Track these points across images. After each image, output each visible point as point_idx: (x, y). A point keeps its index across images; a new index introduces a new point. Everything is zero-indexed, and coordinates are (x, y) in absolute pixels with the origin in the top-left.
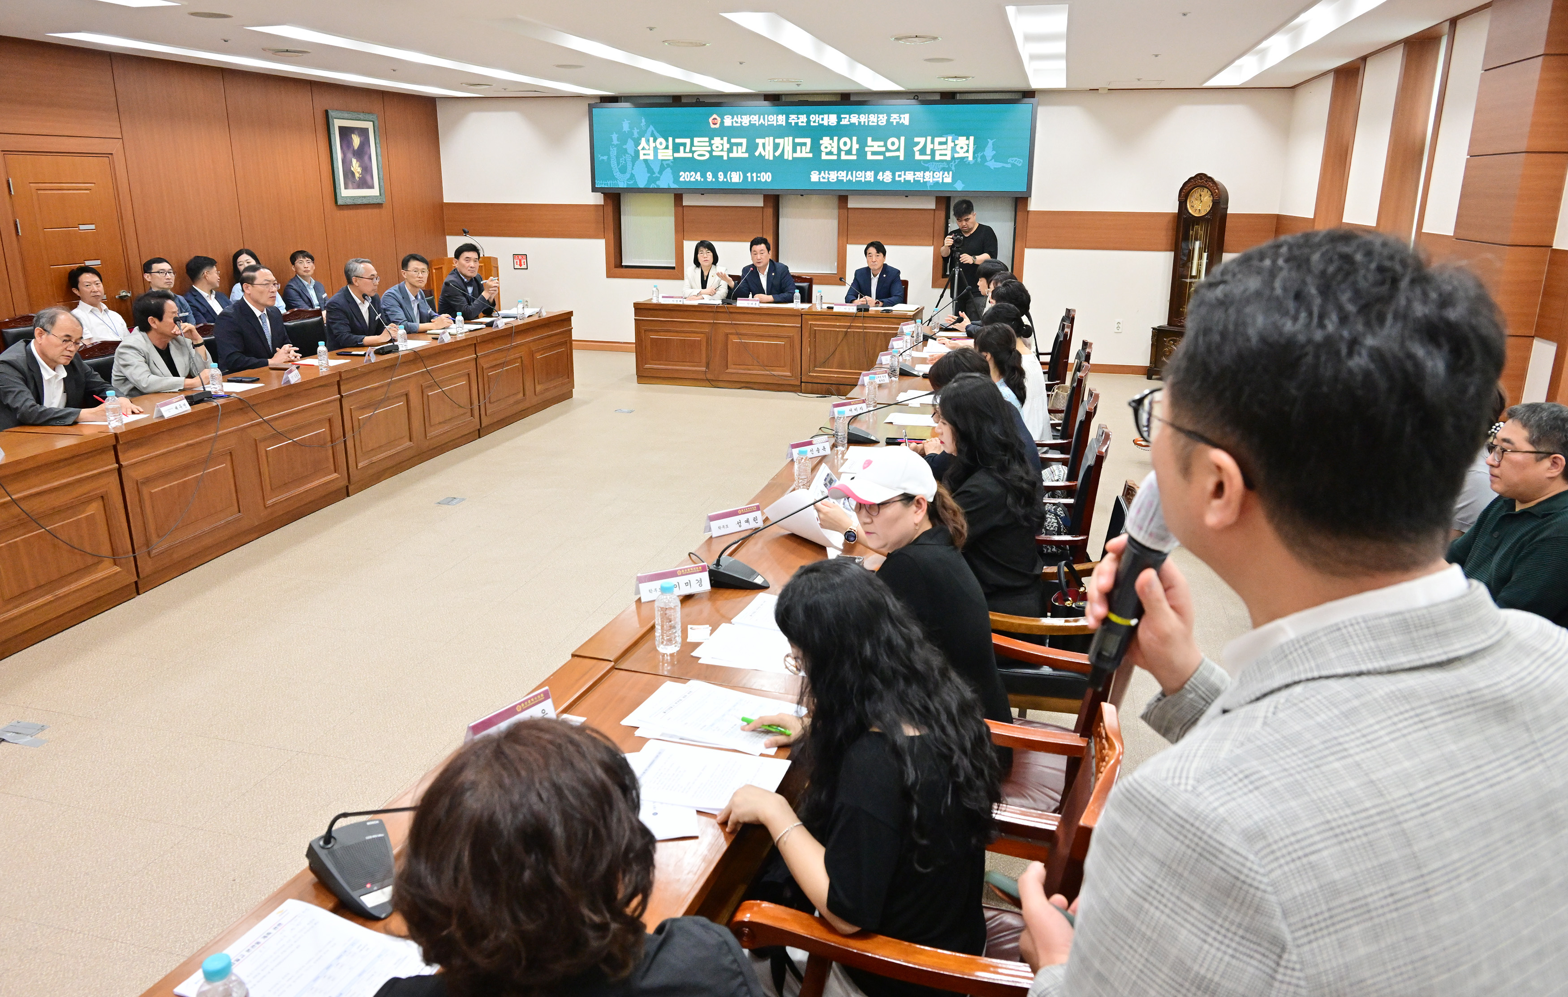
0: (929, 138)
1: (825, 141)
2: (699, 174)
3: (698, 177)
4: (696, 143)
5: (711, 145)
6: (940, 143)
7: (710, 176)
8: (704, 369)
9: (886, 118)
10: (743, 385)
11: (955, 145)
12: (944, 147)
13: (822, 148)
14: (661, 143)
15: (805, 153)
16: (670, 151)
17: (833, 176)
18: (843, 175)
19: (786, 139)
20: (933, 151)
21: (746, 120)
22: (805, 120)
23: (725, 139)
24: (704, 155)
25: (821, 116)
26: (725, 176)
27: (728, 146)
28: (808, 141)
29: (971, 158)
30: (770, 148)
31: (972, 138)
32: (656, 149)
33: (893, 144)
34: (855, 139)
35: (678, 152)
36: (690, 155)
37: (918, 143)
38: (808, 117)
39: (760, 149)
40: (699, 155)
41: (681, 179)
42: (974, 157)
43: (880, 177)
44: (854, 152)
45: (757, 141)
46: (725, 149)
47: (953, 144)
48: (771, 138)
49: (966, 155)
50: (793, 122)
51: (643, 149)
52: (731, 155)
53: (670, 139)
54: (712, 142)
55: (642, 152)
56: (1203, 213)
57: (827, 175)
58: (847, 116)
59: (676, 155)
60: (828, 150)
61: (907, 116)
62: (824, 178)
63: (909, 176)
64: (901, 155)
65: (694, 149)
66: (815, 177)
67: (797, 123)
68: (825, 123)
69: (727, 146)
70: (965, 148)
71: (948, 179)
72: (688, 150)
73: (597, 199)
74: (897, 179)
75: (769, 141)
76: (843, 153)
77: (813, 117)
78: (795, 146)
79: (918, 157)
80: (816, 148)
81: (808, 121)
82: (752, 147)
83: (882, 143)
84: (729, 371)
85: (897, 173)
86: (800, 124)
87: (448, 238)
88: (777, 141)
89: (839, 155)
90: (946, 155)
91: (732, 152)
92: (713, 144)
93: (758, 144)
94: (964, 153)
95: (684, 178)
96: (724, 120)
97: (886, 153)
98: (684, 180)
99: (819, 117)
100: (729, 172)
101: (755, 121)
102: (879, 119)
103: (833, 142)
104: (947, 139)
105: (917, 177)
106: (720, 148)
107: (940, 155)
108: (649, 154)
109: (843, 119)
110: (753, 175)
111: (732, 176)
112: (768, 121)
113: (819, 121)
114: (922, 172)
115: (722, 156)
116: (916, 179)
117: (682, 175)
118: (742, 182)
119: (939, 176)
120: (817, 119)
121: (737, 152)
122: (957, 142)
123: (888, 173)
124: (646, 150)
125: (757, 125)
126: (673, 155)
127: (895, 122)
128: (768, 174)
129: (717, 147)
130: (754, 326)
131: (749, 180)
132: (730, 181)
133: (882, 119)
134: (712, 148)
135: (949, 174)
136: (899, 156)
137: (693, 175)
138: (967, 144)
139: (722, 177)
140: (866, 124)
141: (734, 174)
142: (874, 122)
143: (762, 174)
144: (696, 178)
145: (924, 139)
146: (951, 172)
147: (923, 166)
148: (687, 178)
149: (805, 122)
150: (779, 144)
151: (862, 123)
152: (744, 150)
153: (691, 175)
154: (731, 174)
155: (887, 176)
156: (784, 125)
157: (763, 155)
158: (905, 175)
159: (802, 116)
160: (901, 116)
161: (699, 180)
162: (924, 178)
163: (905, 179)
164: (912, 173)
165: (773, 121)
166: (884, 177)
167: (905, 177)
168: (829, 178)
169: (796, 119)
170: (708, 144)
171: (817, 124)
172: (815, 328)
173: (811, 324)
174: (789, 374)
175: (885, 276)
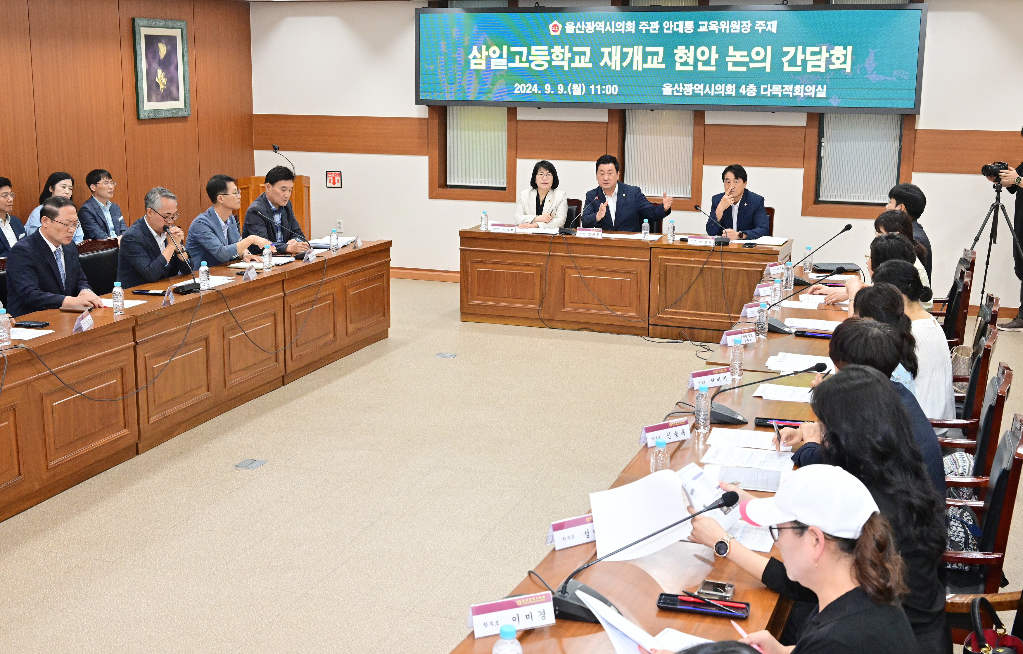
0: (800, 48)
1: (680, 51)
2: (536, 85)
3: (535, 88)
4: (533, 52)
5: (550, 54)
6: (813, 54)
7: (548, 88)
8: (537, 307)
9: (750, 25)
10: (581, 326)
11: (831, 55)
12: (818, 57)
13: (677, 58)
14: (494, 52)
15: (656, 63)
16: (504, 61)
17: (688, 89)
18: (699, 88)
19: (636, 47)
20: (804, 62)
21: (590, 27)
22: (658, 27)
23: (567, 47)
24: (542, 65)
25: (675, 23)
26: (566, 89)
28: (661, 50)
29: (848, 70)
30: (617, 58)
31: (850, 48)
32: (488, 58)
33: (758, 54)
34: (714, 48)
36: (527, 65)
37: (787, 53)
38: (661, 24)
39: (606, 58)
40: (537, 65)
41: (516, 91)
42: (852, 68)
43: (743, 91)
44: (713, 62)
45: (603, 49)
47: (827, 55)
48: (619, 47)
49: (843, 66)
50: (644, 29)
51: (475, 58)
52: (573, 65)
53: (505, 48)
54: (552, 51)
55: (473, 62)
57: (681, 88)
58: (706, 23)
59: (511, 65)
60: (683, 60)
61: (774, 23)
62: (678, 91)
63: (777, 90)
64: (768, 66)
65: (531, 58)
66: (667, 90)
67: (647, 31)
68: (681, 30)
69: (568, 55)
70: (842, 59)
71: (822, 93)
72: (524, 59)
73: (422, 112)
74: (762, 92)
75: (616, 50)
76: (700, 64)
77: (666, 24)
78: (645, 55)
79: (786, 68)
80: (669, 58)
81: (661, 28)
82: (596, 57)
83: (745, 53)
84: (566, 309)
85: (762, 87)
86: (652, 31)
87: (256, 153)
88: (625, 50)
89: (695, 65)
90: (819, 66)
91: (574, 62)
92: (553, 53)
93: (603, 53)
94: (841, 64)
95: (519, 90)
96: (566, 27)
97: (750, 64)
98: (519, 92)
99: (673, 24)
100: (570, 84)
101: (601, 28)
102: (742, 26)
103: (689, 52)
104: (821, 49)
105: (786, 91)
106: (561, 57)
107: (813, 66)
108: (480, 64)
109: (701, 27)
110: (597, 87)
111: (573, 88)
112: (616, 28)
113: (673, 28)
114: (792, 86)
115: (563, 67)
116: (784, 93)
117: (517, 86)
118: (585, 94)
119: (811, 90)
120: (671, 26)
121: (580, 62)
122: (832, 52)
123: (752, 86)
124: (477, 59)
125: (603, 32)
126: (507, 65)
127: (760, 29)
128: (614, 86)
129: (557, 56)
130: (596, 260)
131: (593, 93)
132: (570, 94)
133: (746, 26)
134: (551, 58)
135: (822, 88)
136: (765, 68)
137: (529, 86)
138: (844, 55)
139: (562, 89)
140: (728, 31)
141: (575, 86)
142: (737, 30)
143: (608, 86)
144: (533, 90)
145: (794, 48)
146: (825, 86)
147: (792, 79)
148: (523, 90)
149: (657, 29)
150: (627, 53)
151: (723, 31)
152: (587, 60)
153: (527, 86)
154: (572, 86)
155: (751, 89)
156: (633, 32)
157: (609, 66)
158: (771, 88)
159: (654, 23)
160: (768, 23)
161: (536, 92)
162: (793, 92)
163: (771, 92)
164: (780, 86)
165: (621, 28)
166: (747, 91)
167: (771, 90)
168: (683, 92)
169: (648, 25)
170: (546, 53)
171: (671, 32)
172: (666, 264)
173: (661, 259)
174: (634, 314)
175: (745, 204)
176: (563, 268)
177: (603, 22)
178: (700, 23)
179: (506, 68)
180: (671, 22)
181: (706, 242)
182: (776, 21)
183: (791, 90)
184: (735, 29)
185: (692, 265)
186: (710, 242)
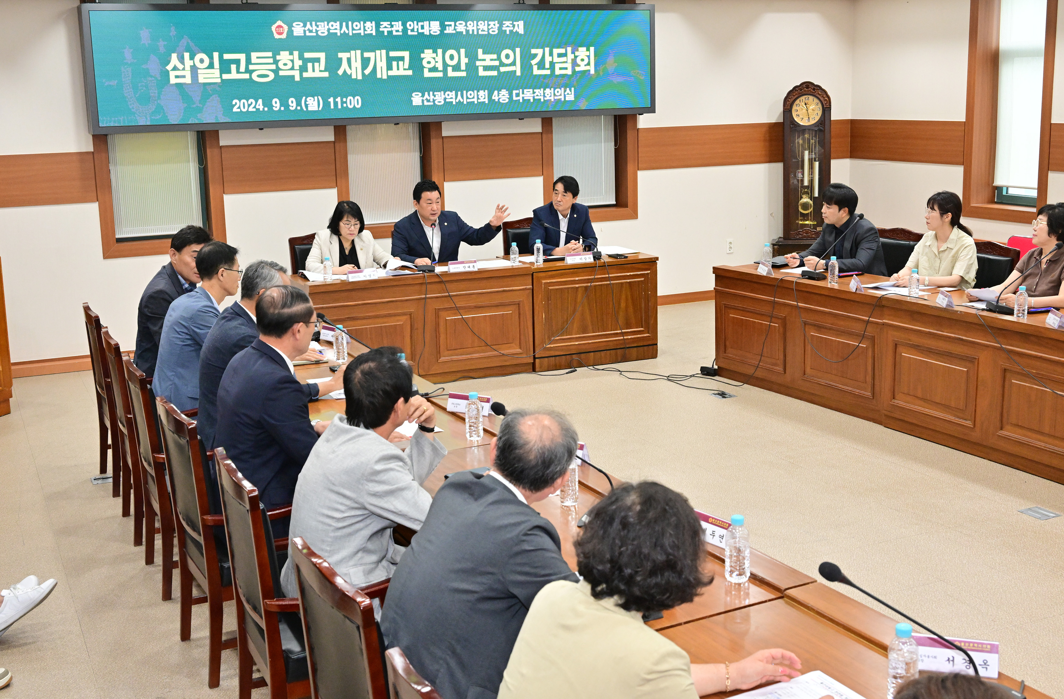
0: (547, 50)
1: (428, 55)
2: (260, 101)
3: (260, 106)
4: (254, 60)
5: (276, 62)
6: (560, 55)
7: (276, 104)
9: (497, 25)
10: (460, 375)
11: (576, 57)
12: (564, 59)
13: (424, 63)
14: (202, 61)
15: (402, 70)
16: (216, 72)
17: (440, 98)
18: (451, 96)
19: (378, 52)
20: (552, 64)
21: (323, 29)
22: (401, 28)
23: (296, 53)
24: (267, 76)
25: (420, 24)
26: (299, 104)
27: (300, 63)
28: (406, 54)
29: (592, 72)
30: (357, 64)
31: (592, 49)
32: (194, 69)
33: (507, 56)
34: (463, 51)
35: (229, 72)
36: (247, 76)
37: (535, 55)
38: (404, 25)
39: (345, 65)
40: (259, 76)
41: (235, 110)
42: (595, 70)
43: (495, 97)
44: (463, 67)
45: (340, 55)
46: (297, 67)
47: (572, 56)
48: (359, 52)
49: (587, 68)
50: (386, 30)
51: (175, 68)
52: (305, 75)
53: (216, 55)
54: (278, 57)
55: (172, 74)
56: (812, 122)
57: (432, 97)
58: (453, 23)
59: (225, 76)
60: (431, 66)
61: (521, 23)
62: (428, 101)
63: (528, 94)
64: (518, 69)
65: (251, 67)
66: (417, 99)
67: (390, 33)
68: (426, 32)
69: (298, 63)
70: (586, 61)
71: (571, 97)
72: (242, 69)
73: (83, 144)
74: (515, 98)
75: (356, 55)
76: (450, 69)
77: (410, 25)
78: (390, 60)
79: (536, 72)
80: (416, 63)
81: (405, 30)
82: (333, 64)
83: (495, 56)
84: (443, 359)
85: (515, 92)
86: (395, 33)
88: (366, 55)
89: (445, 71)
90: (566, 69)
91: (307, 71)
92: (279, 60)
93: (341, 59)
94: (585, 65)
95: (239, 108)
96: (293, 28)
97: (501, 68)
98: (239, 110)
99: (417, 25)
100: (304, 98)
101: (336, 29)
102: (490, 27)
103: (437, 56)
104: (566, 51)
105: (537, 95)
106: (290, 65)
107: (561, 69)
108: (184, 77)
109: (447, 27)
110: (337, 100)
111: (307, 103)
112: (353, 29)
113: (418, 29)
114: (542, 89)
115: (293, 77)
116: (536, 98)
117: (236, 103)
118: (322, 109)
119: (560, 93)
120: (416, 27)
121: (314, 71)
122: (577, 53)
123: (504, 92)
124: (179, 70)
125: (339, 34)
126: (221, 77)
127: (508, 30)
128: (357, 98)
129: (285, 64)
130: (475, 296)
131: (332, 107)
132: (305, 109)
133: (494, 27)
134: (277, 66)
135: (571, 91)
136: (515, 72)
137: (252, 103)
138: (588, 56)
139: (294, 104)
140: (475, 33)
141: (310, 100)
142: (484, 31)
143: (349, 98)
144: (257, 107)
145: (542, 50)
146: (573, 89)
147: (542, 82)
148: (244, 108)
149: (400, 30)
150: (369, 59)
151: (471, 32)
152: (322, 68)
153: (249, 103)
154: (306, 101)
155: (504, 95)
156: (374, 34)
157: (349, 74)
158: (523, 93)
159: (396, 23)
160: (515, 23)
161: (261, 110)
162: (544, 96)
163: (523, 98)
164: (531, 90)
165: (360, 29)
166: (499, 97)
167: (523, 95)
168: (434, 101)
169: (389, 26)
170: (271, 60)
171: (416, 33)
172: (550, 288)
173: (545, 283)
174: (519, 350)
175: (575, 216)
176: (437, 311)
177: (338, 23)
178: (446, 23)
179: (219, 80)
180: (415, 22)
181: (585, 259)
182: (522, 22)
183: (542, 94)
184: (483, 31)
185: (577, 286)
186: (590, 258)
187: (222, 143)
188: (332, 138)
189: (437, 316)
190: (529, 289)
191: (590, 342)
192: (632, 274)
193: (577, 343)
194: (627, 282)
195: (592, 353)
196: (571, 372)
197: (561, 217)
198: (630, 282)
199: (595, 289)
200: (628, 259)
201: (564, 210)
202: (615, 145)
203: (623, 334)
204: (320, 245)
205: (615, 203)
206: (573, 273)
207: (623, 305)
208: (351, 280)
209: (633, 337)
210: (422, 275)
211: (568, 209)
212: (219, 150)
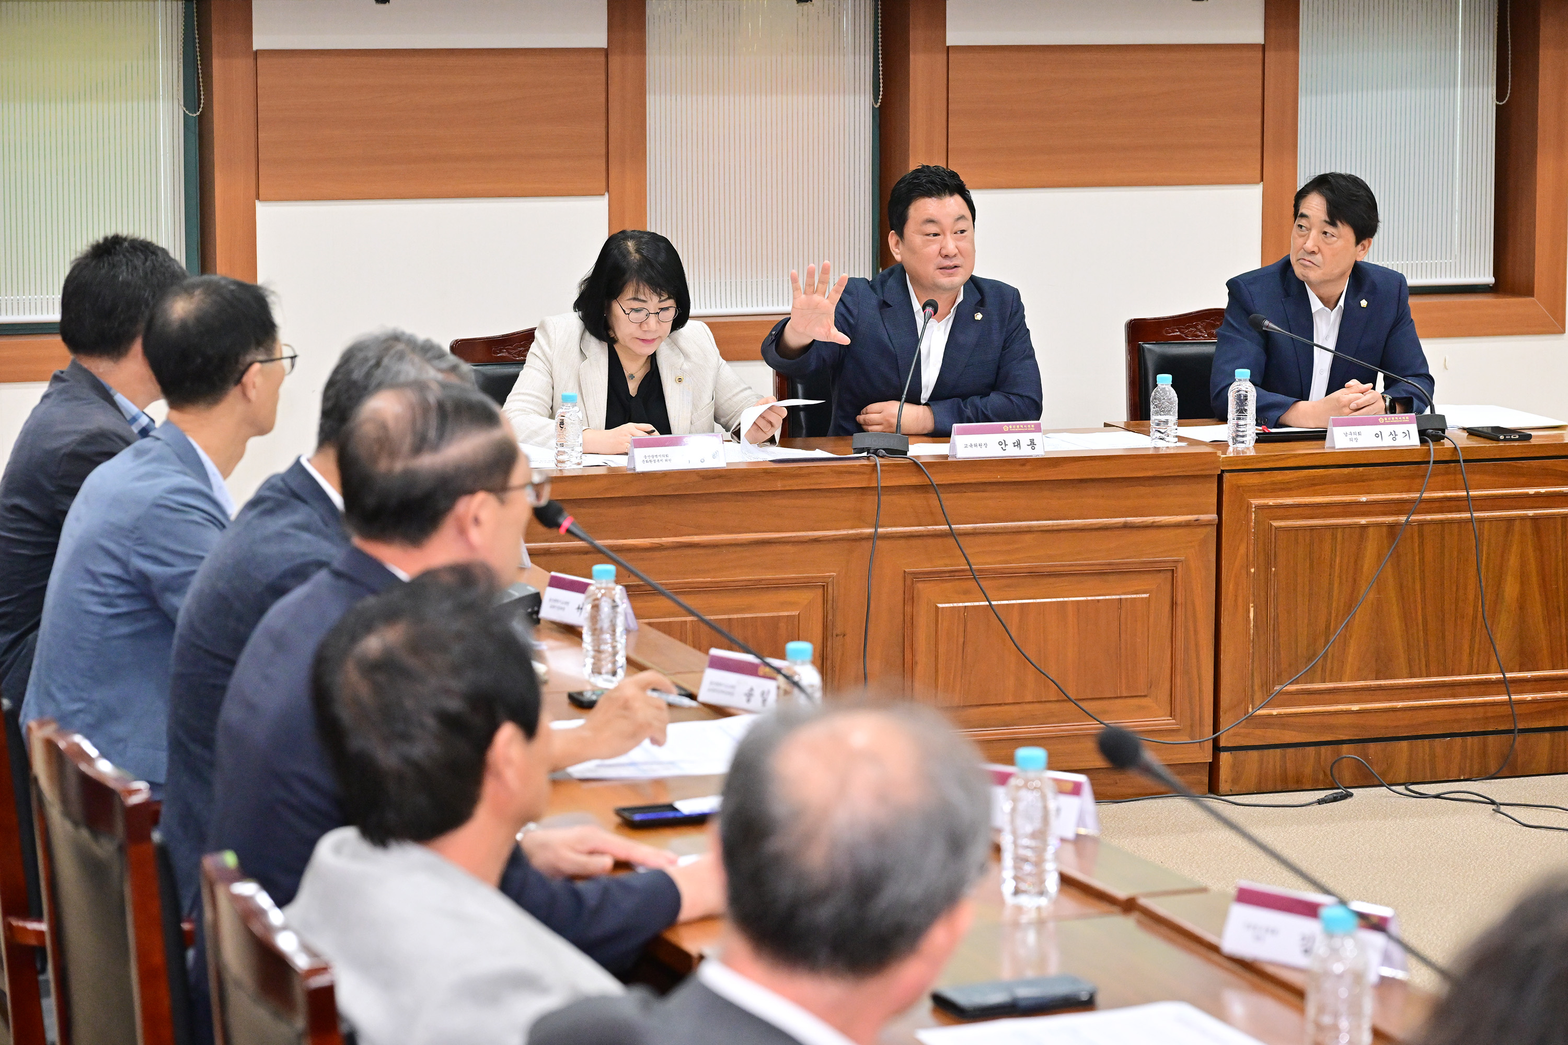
130: (1028, 537)
172: (1276, 524)
173: (1258, 507)
174: (1164, 721)
175: (1364, 303)
176: (911, 580)
181: (1394, 435)
185: (1363, 521)
186: (1407, 434)
187: (260, 42)
188: (599, 39)
189: (910, 598)
190: (1207, 524)
191: (1400, 704)
192: (1543, 490)
193: (1355, 707)
194: (1523, 518)
195: (1404, 744)
196: (1335, 799)
197: (1316, 304)
198: (1534, 519)
199: (1421, 536)
200: (1533, 441)
201: (1325, 282)
202: (1500, 96)
203: (1506, 685)
204: (549, 362)
205: (1490, 279)
206: (1350, 480)
207: (1511, 589)
208: (641, 467)
209: (1539, 696)
210: (865, 462)
211: (1342, 275)
212: (251, 61)
